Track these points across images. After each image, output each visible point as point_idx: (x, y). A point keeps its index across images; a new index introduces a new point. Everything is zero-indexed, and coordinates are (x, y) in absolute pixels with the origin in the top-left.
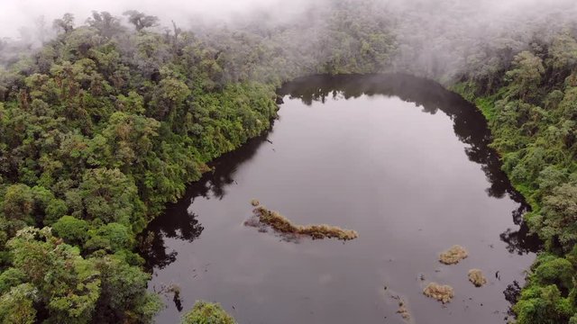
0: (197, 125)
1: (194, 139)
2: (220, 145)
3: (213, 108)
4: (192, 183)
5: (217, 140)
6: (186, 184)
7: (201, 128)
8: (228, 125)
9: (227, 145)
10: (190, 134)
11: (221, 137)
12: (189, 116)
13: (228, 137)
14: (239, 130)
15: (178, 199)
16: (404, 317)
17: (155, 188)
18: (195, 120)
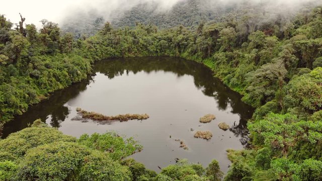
0: (36, 70)
1: (35, 80)
2: (53, 84)
3: (47, 62)
4: (34, 104)
5: (51, 81)
6: (29, 105)
7: (39, 72)
8: (58, 72)
9: (58, 85)
10: (32, 76)
11: (54, 79)
12: (31, 65)
13: (58, 80)
14: (66, 76)
15: (23, 112)
16: (185, 149)
17: (5, 103)
18: (35, 68)
